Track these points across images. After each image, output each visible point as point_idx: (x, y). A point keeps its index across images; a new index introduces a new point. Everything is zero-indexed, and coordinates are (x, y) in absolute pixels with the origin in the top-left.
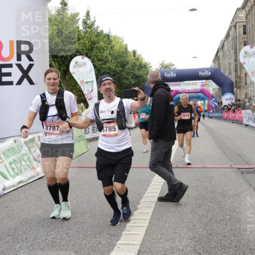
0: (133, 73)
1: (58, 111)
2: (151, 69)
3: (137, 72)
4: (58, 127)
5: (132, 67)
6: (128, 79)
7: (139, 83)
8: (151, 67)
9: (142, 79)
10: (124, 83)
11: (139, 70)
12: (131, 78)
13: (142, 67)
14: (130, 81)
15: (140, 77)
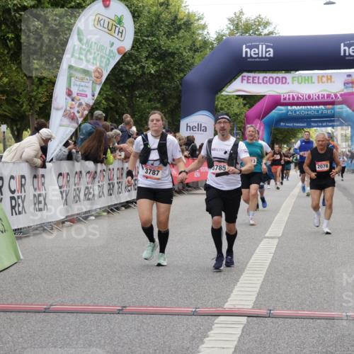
0: (151, 43)
1: (160, 156)
2: (205, 33)
3: (164, 42)
4: (159, 171)
5: (151, 25)
6: (137, 62)
7: (169, 73)
8: (204, 27)
9: (177, 60)
10: (127, 72)
11: (168, 35)
12: (147, 58)
13: (179, 28)
14: (142, 67)
15: (172, 55)
